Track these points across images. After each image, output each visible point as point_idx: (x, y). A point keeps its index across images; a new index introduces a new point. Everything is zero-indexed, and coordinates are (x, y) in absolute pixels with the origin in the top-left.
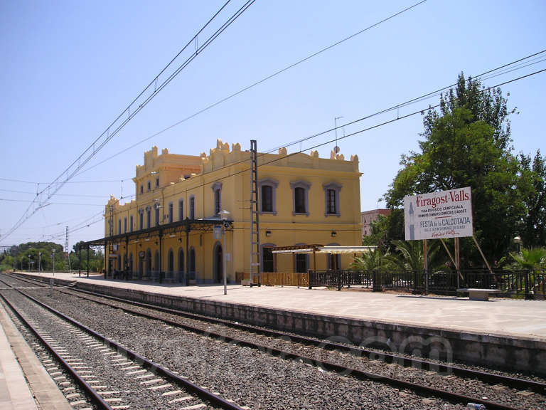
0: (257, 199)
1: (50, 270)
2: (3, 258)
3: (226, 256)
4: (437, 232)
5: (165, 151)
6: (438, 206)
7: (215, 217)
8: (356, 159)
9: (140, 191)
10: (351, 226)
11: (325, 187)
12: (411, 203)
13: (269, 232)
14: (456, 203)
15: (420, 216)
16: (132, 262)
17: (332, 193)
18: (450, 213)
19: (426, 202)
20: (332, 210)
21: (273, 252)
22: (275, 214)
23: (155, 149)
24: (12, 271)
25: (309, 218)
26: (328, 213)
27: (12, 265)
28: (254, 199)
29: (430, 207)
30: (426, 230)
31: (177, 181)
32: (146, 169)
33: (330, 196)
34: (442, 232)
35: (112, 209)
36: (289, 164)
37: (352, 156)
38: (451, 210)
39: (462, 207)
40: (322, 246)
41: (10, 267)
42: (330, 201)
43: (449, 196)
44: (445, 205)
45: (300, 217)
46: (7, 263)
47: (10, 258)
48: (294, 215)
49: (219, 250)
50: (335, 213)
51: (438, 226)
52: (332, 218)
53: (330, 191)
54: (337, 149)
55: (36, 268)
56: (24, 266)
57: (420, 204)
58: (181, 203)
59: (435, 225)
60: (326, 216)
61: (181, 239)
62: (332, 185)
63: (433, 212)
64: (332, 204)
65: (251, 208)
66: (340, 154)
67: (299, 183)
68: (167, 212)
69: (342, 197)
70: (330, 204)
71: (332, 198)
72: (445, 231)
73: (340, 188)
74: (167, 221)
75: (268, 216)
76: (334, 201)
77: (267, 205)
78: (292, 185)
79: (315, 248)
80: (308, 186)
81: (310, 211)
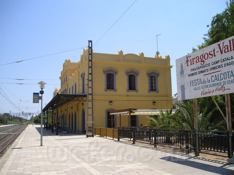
0: (92, 79)
4: (207, 90)
6: (207, 62)
8: (168, 58)
9: (62, 84)
10: (166, 98)
11: (148, 74)
12: (182, 64)
13: (111, 102)
14: (225, 55)
15: (189, 75)
18: (219, 67)
19: (195, 60)
20: (153, 88)
21: (111, 114)
22: (115, 91)
26: (151, 90)
29: (199, 64)
30: (195, 89)
32: (63, 72)
33: (152, 80)
34: (211, 89)
36: (124, 60)
37: (166, 56)
38: (220, 64)
39: (232, 58)
40: (136, 109)
42: (152, 83)
43: (217, 49)
44: (214, 59)
45: (132, 93)
48: (128, 91)
50: (155, 90)
51: (207, 84)
52: (153, 93)
53: (152, 77)
54: (158, 53)
57: (189, 63)
58: (72, 87)
59: (204, 82)
60: (149, 92)
61: (72, 108)
62: (152, 73)
63: (201, 70)
64: (154, 85)
69: (160, 81)
70: (152, 85)
71: (154, 81)
72: (214, 88)
73: (158, 75)
75: (110, 92)
76: (155, 83)
77: (110, 85)
78: (127, 73)
79: (130, 111)
80: (138, 74)
81: (138, 89)
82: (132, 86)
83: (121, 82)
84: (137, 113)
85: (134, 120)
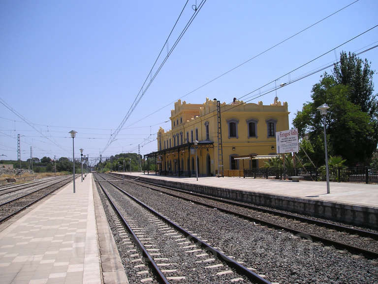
1: (129, 171)
2: (106, 164)
3: (212, 161)
4: (287, 150)
5: (184, 103)
7: (206, 140)
8: (286, 104)
9: (174, 125)
13: (234, 148)
16: (171, 166)
17: (272, 124)
20: (271, 134)
21: (234, 159)
23: (180, 101)
24: (110, 172)
25: (258, 139)
26: (269, 136)
27: (110, 169)
28: (220, 132)
31: (190, 120)
32: (176, 112)
33: (270, 126)
35: (160, 134)
36: (245, 110)
37: (284, 103)
41: (108, 169)
42: (270, 130)
45: (252, 139)
46: (108, 167)
47: (110, 163)
48: (249, 138)
49: (209, 158)
50: (273, 136)
52: (271, 139)
53: (271, 123)
54: (276, 99)
55: (122, 170)
56: (116, 168)
58: (192, 132)
60: (268, 138)
62: (271, 120)
65: (218, 137)
66: (278, 101)
67: (252, 120)
68: (186, 137)
69: (277, 126)
70: (270, 131)
71: (272, 128)
73: (276, 121)
74: (186, 142)
75: (234, 139)
76: (273, 129)
77: (233, 133)
78: (247, 121)
79: (251, 156)
80: (257, 122)
81: (258, 135)
82: (252, 133)
83: (243, 129)
84: (257, 158)
85: (254, 163)
